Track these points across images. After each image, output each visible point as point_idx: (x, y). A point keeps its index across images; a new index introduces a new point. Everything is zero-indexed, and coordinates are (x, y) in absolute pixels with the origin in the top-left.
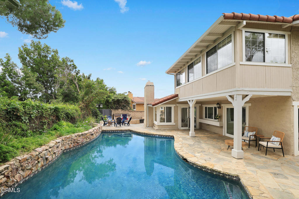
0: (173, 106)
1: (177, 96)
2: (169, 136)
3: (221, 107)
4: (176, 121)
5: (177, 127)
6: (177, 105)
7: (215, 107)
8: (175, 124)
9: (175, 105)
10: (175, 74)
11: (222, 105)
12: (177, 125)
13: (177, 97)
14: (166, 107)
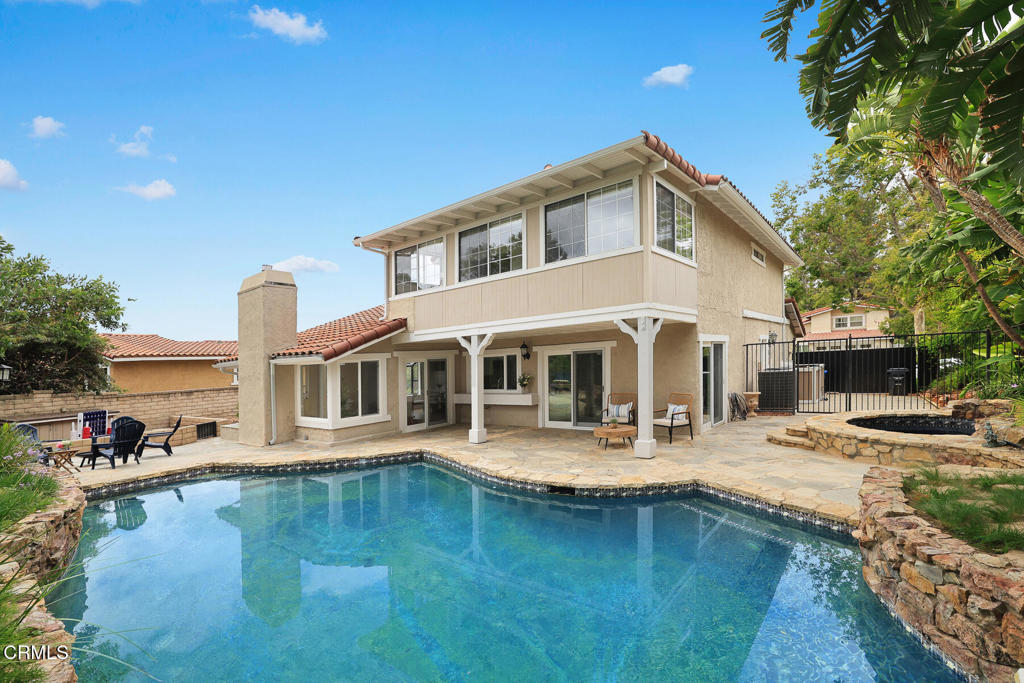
0: (381, 359)
1: (402, 323)
2: (408, 453)
3: (531, 354)
4: (392, 408)
5: (397, 428)
6: (396, 354)
7: (508, 357)
8: (389, 418)
9: (388, 355)
10: (386, 251)
11: (535, 349)
12: (395, 419)
13: (404, 329)
14: (362, 363)
